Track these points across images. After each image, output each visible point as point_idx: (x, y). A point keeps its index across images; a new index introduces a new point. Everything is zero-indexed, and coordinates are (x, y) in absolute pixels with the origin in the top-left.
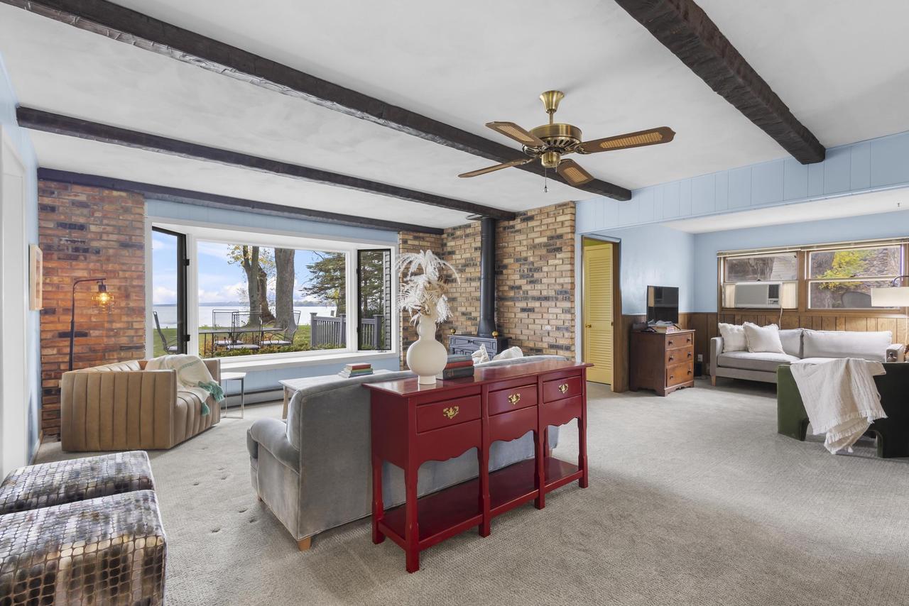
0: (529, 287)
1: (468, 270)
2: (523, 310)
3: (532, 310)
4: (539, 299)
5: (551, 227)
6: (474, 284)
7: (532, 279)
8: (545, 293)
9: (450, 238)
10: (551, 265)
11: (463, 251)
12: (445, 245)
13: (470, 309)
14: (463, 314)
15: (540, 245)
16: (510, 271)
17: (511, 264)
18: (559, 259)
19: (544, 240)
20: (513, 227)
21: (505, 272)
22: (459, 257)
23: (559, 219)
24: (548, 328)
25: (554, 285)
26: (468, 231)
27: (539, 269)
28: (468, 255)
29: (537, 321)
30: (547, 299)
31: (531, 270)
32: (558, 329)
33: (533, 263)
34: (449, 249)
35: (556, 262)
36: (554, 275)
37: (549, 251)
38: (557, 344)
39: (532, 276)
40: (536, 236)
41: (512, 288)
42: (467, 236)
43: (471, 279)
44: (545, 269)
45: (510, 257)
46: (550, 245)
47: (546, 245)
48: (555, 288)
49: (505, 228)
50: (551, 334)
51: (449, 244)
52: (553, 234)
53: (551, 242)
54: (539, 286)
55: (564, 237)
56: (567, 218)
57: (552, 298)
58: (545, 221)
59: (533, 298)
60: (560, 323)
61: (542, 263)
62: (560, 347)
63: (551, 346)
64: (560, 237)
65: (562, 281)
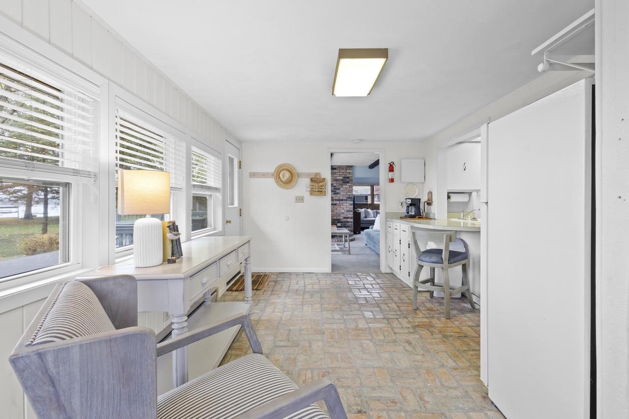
4: (338, 200)
5: (344, 173)
8: (341, 198)
15: (339, 179)
19: (342, 178)
23: (348, 171)
24: (344, 211)
27: (339, 189)
29: (338, 209)
30: (342, 200)
31: (335, 189)
32: (348, 211)
33: (335, 186)
35: (347, 187)
36: (346, 192)
37: (344, 182)
40: (338, 176)
44: (342, 189)
47: (342, 180)
48: (346, 196)
50: (344, 213)
52: (345, 176)
53: (344, 179)
54: (339, 195)
55: (350, 178)
56: (351, 171)
57: (345, 200)
58: (341, 171)
59: (336, 200)
60: (348, 209)
61: (340, 186)
62: (348, 218)
63: (345, 218)
64: (348, 178)
65: (349, 194)
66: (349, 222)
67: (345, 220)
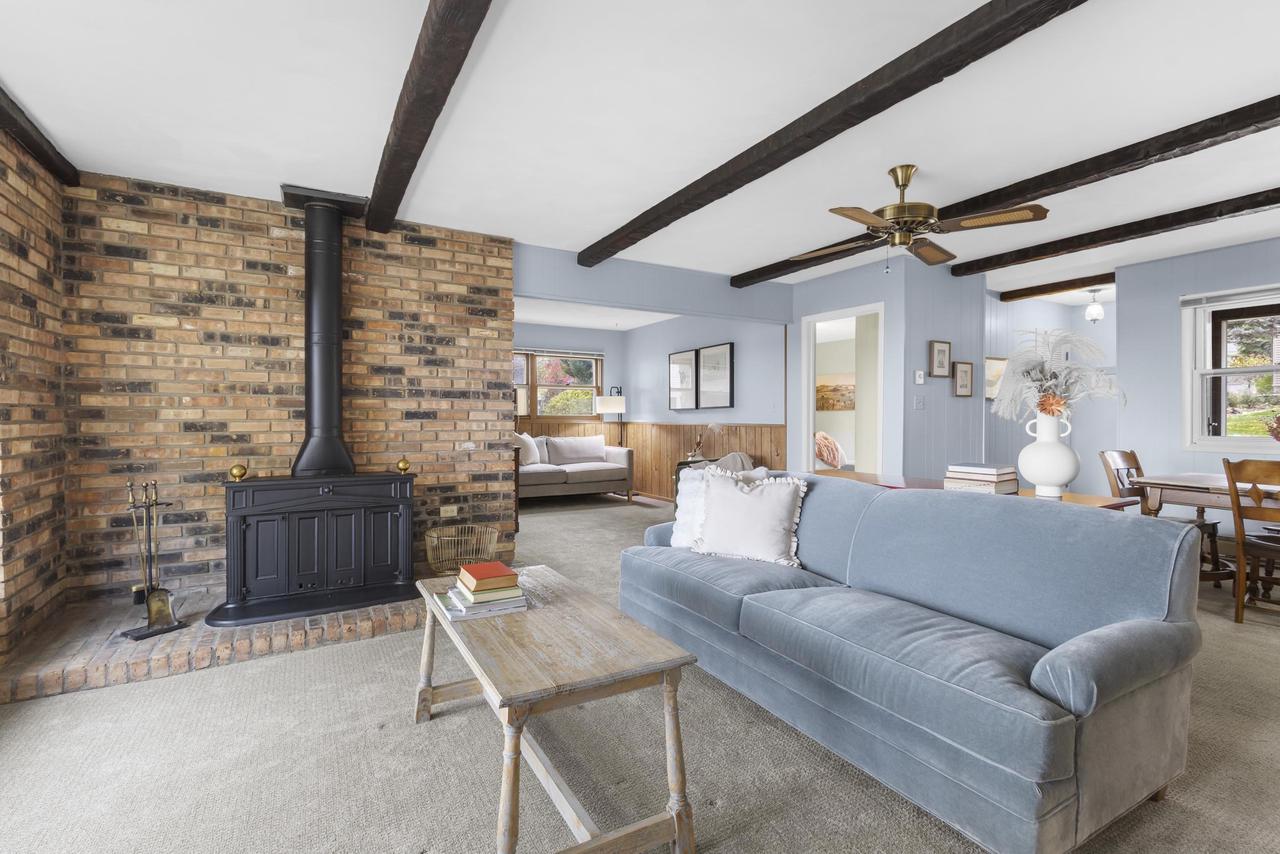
0: (424, 371)
1: (207, 311)
2: (410, 415)
3: (430, 415)
4: (447, 395)
5: (475, 271)
6: (234, 351)
7: (433, 357)
8: (460, 385)
9: (114, 209)
10: (476, 338)
11: (191, 260)
12: (90, 221)
13: (216, 415)
14: (189, 427)
15: (449, 296)
16: (372, 335)
17: (376, 321)
18: (492, 329)
19: (463, 290)
20: (381, 245)
21: (356, 334)
22: (159, 269)
23: (491, 262)
24: (470, 446)
25: (483, 372)
26: (214, 211)
27: (448, 341)
28: (216, 275)
29: (443, 436)
30: (464, 395)
31: (429, 340)
32: (491, 446)
33: (432, 327)
34: (114, 239)
35: (488, 333)
36: (481, 356)
37: (473, 312)
38: (488, 472)
39: (433, 352)
40: (443, 279)
41: (378, 370)
42: (214, 223)
43: (225, 338)
44: (463, 342)
45: (374, 304)
46: (472, 302)
47: (463, 300)
48: (484, 377)
49: (356, 242)
50: (474, 457)
51: (108, 223)
52: (480, 284)
53: (476, 297)
54: (449, 372)
55: (502, 295)
56: (507, 264)
57: (477, 395)
58: (462, 257)
59: (434, 393)
60: (494, 437)
61: (456, 330)
62: (493, 477)
63: (476, 478)
64: (493, 292)
65: (497, 366)
66: (495, 496)
67: (479, 487)
